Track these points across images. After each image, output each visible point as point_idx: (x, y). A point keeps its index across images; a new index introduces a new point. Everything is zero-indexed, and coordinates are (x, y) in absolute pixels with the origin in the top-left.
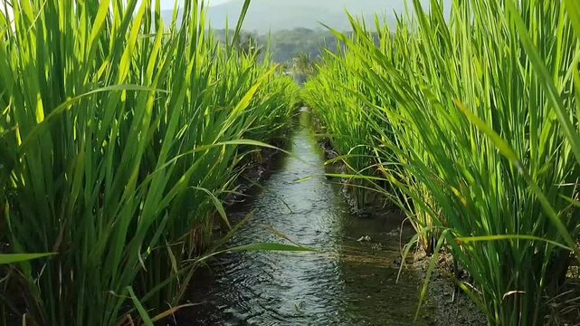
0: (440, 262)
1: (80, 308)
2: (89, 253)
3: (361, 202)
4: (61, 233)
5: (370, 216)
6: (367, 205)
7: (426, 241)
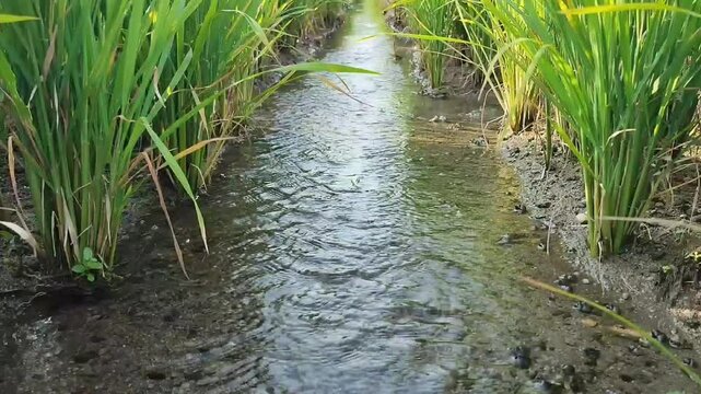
0: (530, 141)
1: (85, 142)
2: (90, 69)
3: (436, 81)
4: (52, 43)
5: (445, 97)
6: (445, 84)
7: (514, 118)
